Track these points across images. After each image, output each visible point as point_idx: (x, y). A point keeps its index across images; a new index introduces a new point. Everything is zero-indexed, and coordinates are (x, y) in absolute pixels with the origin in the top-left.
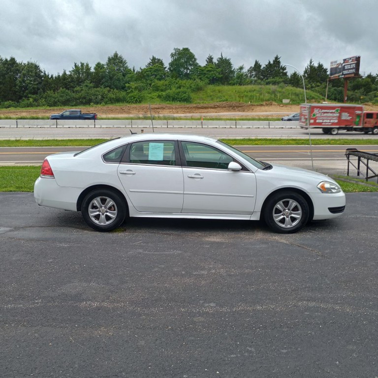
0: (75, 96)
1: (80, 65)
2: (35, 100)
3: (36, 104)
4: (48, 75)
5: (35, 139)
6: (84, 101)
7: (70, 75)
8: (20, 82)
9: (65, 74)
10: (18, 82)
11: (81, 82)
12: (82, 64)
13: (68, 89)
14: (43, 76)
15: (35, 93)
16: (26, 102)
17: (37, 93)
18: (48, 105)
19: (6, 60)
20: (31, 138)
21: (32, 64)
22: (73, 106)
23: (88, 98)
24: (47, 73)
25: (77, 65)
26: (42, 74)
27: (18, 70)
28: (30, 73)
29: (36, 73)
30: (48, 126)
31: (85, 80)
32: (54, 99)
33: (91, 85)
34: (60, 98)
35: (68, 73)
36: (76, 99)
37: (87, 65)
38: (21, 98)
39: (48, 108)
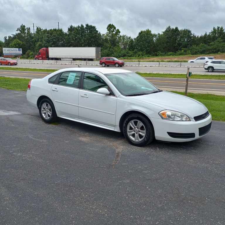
0: (209, 48)
1: (217, 28)
2: (185, 51)
3: (185, 53)
4: (196, 36)
5: (160, 73)
6: (215, 51)
7: (209, 35)
8: (178, 41)
9: (206, 34)
10: (177, 41)
11: (215, 39)
12: (218, 28)
13: (206, 44)
14: (192, 37)
15: (186, 47)
16: (179, 52)
17: (187, 47)
18: (191, 54)
19: (173, 29)
20: (158, 73)
21: (187, 30)
22: (207, 54)
23: (218, 49)
24: (195, 35)
25: (215, 28)
26: (192, 36)
27: (178, 34)
28: (185, 36)
29: (188, 35)
30: (176, 66)
31: (218, 38)
32: (195, 50)
33: (221, 40)
34: (200, 50)
35: (208, 34)
36: (210, 50)
37: (222, 28)
38: (177, 50)
39: (191, 55)
